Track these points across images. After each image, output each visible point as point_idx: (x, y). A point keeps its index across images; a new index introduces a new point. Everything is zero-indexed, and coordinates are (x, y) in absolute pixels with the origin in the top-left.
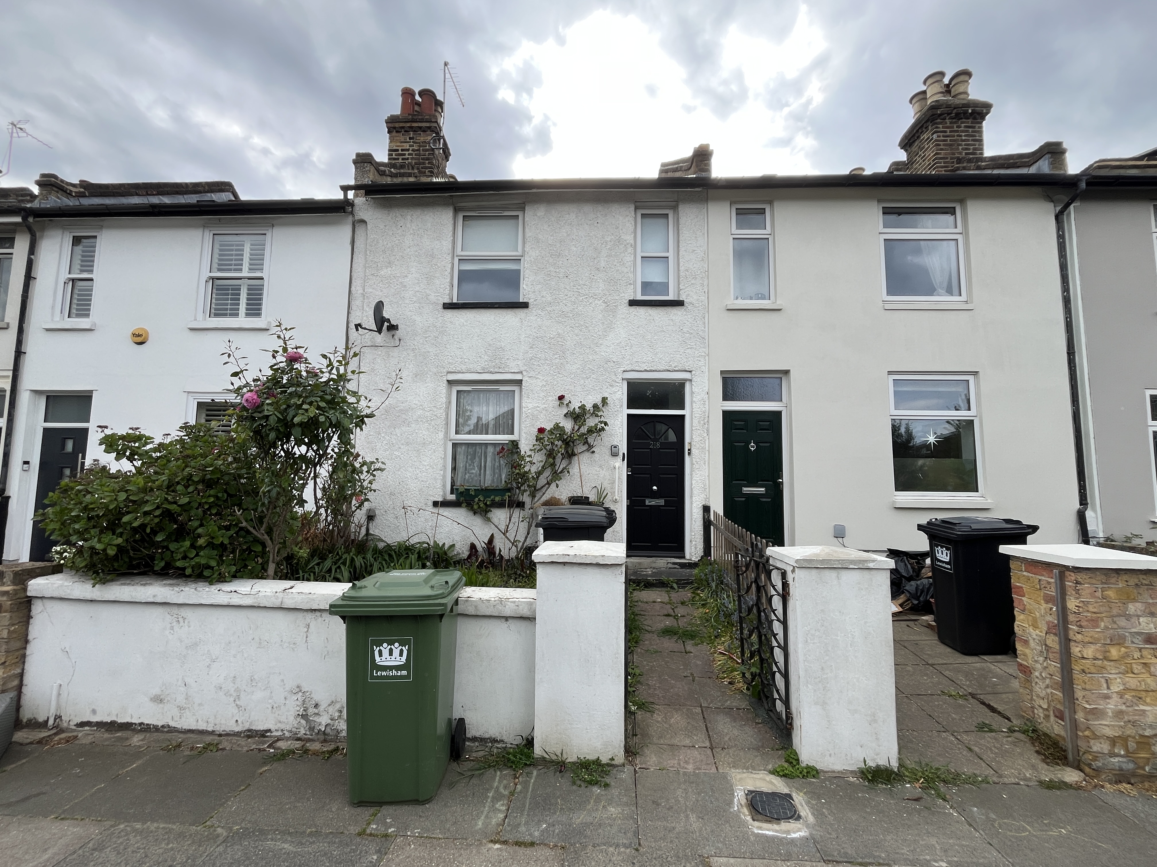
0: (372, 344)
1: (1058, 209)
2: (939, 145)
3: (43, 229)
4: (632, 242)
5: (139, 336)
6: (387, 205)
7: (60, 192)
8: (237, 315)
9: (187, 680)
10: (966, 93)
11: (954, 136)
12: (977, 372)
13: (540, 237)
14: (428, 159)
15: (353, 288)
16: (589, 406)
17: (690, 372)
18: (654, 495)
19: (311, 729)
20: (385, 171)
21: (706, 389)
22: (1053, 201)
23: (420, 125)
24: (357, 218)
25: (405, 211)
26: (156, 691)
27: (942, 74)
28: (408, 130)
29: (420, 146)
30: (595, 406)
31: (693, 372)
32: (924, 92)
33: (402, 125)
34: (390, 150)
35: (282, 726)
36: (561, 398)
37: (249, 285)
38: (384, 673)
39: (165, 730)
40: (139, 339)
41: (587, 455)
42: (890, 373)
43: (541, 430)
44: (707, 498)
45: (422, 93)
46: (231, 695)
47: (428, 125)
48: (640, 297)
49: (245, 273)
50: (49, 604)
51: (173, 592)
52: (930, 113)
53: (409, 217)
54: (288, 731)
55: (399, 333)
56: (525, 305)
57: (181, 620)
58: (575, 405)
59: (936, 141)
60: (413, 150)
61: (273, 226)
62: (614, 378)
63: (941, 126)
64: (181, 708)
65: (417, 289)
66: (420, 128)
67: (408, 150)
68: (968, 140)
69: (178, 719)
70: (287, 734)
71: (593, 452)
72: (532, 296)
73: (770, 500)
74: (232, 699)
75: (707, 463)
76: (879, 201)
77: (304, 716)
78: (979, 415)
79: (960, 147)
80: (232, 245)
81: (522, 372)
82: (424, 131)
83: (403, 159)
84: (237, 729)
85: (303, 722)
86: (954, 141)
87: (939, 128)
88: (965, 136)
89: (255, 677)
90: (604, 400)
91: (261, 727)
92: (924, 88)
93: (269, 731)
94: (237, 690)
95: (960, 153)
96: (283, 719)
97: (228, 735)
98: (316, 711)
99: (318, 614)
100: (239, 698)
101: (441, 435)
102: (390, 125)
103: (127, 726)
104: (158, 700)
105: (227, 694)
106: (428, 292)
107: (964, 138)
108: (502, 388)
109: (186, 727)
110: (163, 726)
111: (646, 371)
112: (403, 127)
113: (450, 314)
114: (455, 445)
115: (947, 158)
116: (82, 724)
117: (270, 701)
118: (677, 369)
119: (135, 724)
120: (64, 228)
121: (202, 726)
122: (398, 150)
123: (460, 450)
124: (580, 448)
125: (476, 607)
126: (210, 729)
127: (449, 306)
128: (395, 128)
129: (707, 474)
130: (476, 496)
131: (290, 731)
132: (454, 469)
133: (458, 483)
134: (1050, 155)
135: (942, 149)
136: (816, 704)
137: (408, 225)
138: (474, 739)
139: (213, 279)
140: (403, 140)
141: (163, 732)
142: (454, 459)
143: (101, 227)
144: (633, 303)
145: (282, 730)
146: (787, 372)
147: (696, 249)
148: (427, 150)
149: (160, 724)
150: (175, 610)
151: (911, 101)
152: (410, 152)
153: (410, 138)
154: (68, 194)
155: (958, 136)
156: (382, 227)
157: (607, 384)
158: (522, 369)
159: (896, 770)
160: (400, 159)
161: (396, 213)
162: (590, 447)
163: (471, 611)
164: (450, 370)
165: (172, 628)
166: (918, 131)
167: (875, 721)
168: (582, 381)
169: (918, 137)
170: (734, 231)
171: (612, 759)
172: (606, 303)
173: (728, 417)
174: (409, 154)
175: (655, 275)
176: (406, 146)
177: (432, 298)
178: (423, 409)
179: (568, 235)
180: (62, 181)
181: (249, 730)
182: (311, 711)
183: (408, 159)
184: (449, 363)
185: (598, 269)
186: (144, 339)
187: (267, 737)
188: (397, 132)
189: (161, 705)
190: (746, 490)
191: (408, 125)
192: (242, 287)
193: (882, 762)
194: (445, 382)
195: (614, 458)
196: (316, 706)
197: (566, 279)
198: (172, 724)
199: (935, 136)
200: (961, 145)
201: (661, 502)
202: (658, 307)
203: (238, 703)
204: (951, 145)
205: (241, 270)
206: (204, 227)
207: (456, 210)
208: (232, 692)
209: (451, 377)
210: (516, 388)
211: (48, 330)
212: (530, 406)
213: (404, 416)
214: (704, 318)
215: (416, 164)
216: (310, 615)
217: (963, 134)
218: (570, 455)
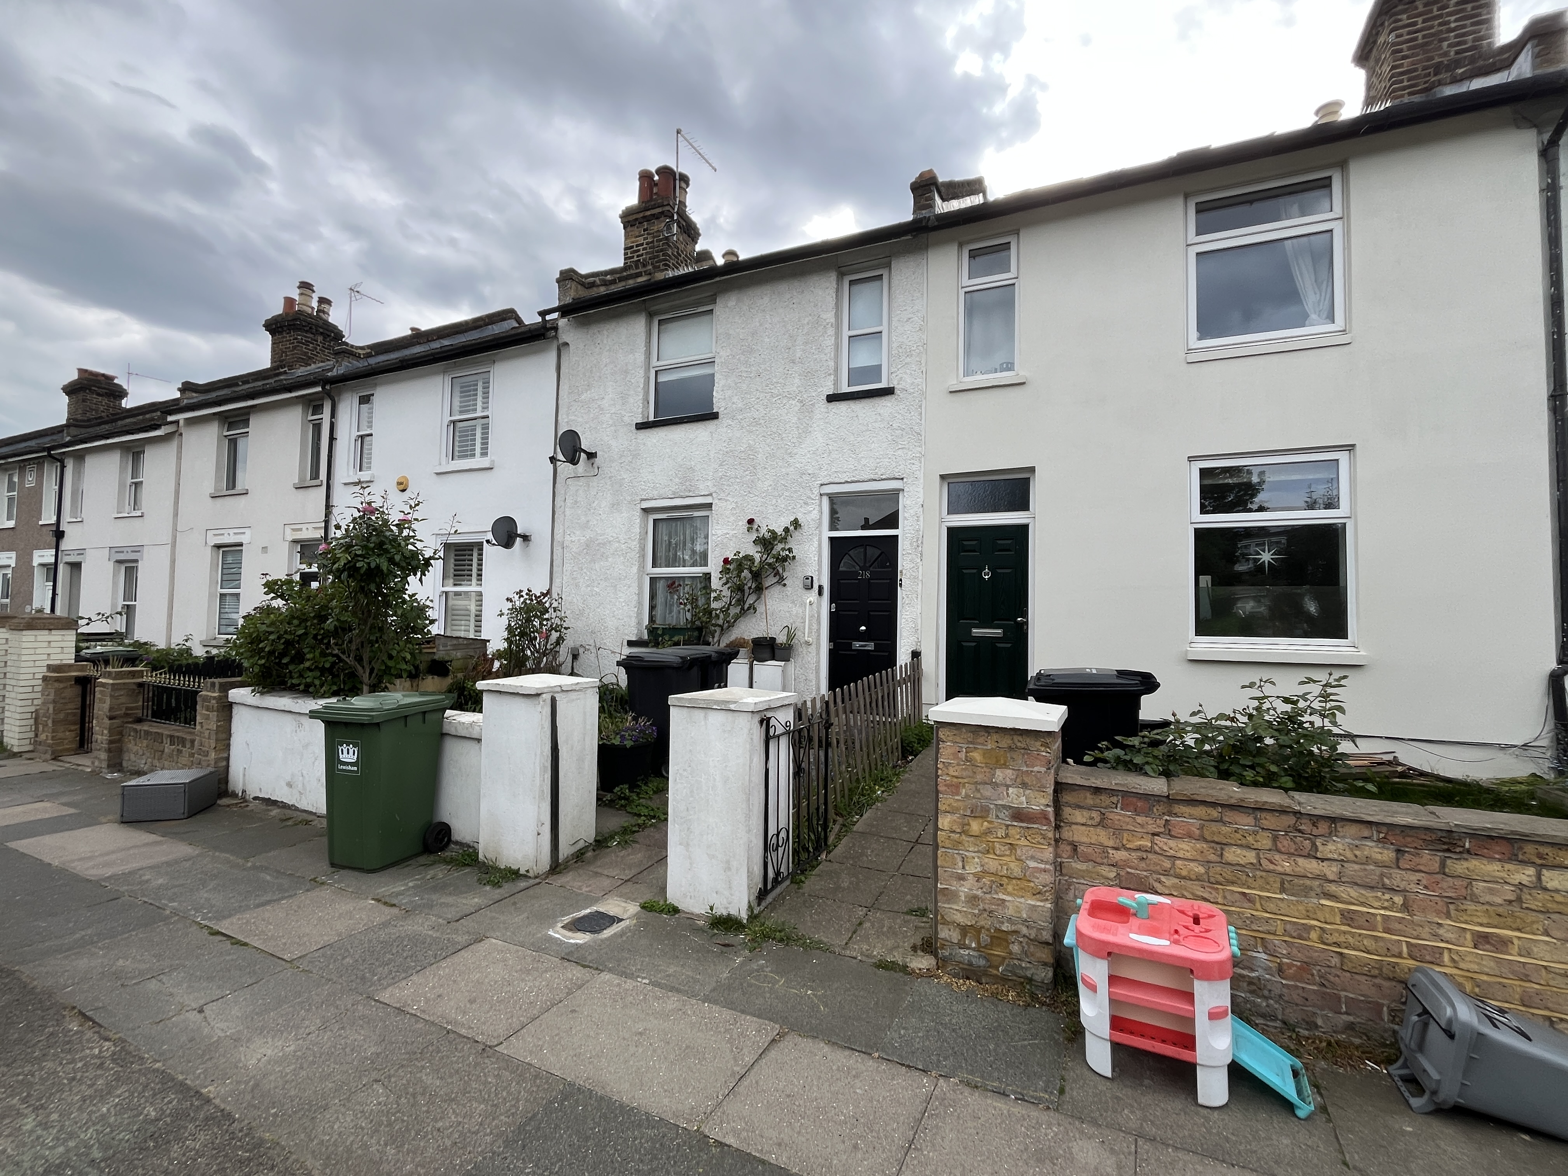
0: (575, 475)
1: (1546, 137)
3: (339, 394)
4: (833, 320)
5: (401, 483)
6: (585, 323)
7: (351, 357)
8: (474, 455)
9: (304, 772)
11: (1432, 27)
12: (1353, 446)
13: (731, 332)
14: (662, 250)
16: (780, 531)
17: (902, 479)
18: (862, 637)
20: (595, 281)
21: (921, 501)
22: (1535, 126)
24: (561, 341)
25: (603, 326)
28: (642, 221)
29: (654, 237)
30: (786, 530)
31: (905, 480)
33: (635, 217)
34: (626, 249)
36: (751, 521)
37: (481, 425)
40: (402, 487)
41: (779, 588)
42: (1191, 459)
43: (726, 561)
44: (919, 642)
45: (658, 171)
47: (659, 210)
48: (845, 389)
49: (479, 414)
50: (240, 709)
53: (605, 332)
55: (597, 461)
56: (716, 416)
58: (763, 531)
59: (1394, 44)
60: (647, 243)
61: (494, 362)
62: (809, 493)
63: (1405, 16)
64: (301, 793)
65: (614, 410)
67: (642, 244)
68: (1464, 27)
69: (299, 801)
71: (785, 585)
72: (723, 403)
73: (1009, 645)
75: (919, 597)
76: (1188, 195)
78: (1355, 514)
79: (1445, 44)
80: (470, 386)
81: (712, 495)
82: (657, 218)
83: (638, 256)
86: (1432, 35)
87: (1400, 20)
88: (1456, 21)
90: (796, 524)
95: (1446, 54)
101: (635, 569)
102: (625, 220)
103: (275, 803)
104: (290, 785)
106: (623, 413)
107: (1453, 25)
108: (695, 514)
109: (302, 807)
110: (291, 805)
111: (847, 482)
112: (636, 219)
113: (645, 434)
114: (653, 580)
115: (1415, 70)
118: (884, 477)
119: (279, 802)
120: (353, 390)
122: (633, 247)
123: (661, 585)
124: (771, 580)
127: (642, 426)
128: (629, 222)
129: (919, 611)
132: (654, 606)
133: (659, 620)
134: (1535, 42)
135: (1404, 58)
139: (453, 422)
140: (637, 234)
141: (291, 809)
142: (652, 595)
143: (377, 385)
144: (832, 398)
146: (1032, 470)
147: (910, 316)
148: (661, 240)
149: (290, 803)
150: (297, 717)
152: (645, 246)
153: (644, 230)
154: (357, 357)
155: (1440, 24)
156: (580, 348)
157: (801, 502)
158: (712, 490)
159: (745, 921)
160: (635, 257)
161: (594, 329)
162: (782, 579)
164: (643, 497)
165: (295, 731)
167: (729, 869)
168: (774, 501)
170: (966, 281)
171: (528, 871)
172: (802, 402)
173: (954, 534)
174: (643, 249)
175: (863, 358)
176: (641, 240)
177: (626, 419)
178: (619, 542)
179: (761, 325)
183: (642, 255)
184: (643, 490)
185: (794, 362)
186: (406, 485)
188: (632, 226)
189: (291, 790)
190: (976, 631)
191: (641, 215)
192: (476, 428)
194: (639, 510)
195: (808, 591)
197: (758, 379)
198: (296, 804)
199: (1392, 37)
200: (1447, 39)
201: (870, 646)
202: (862, 400)
204: (1426, 44)
205: (475, 411)
206: (444, 372)
207: (651, 316)
209: (645, 505)
210: (705, 514)
211: (345, 484)
212: (719, 532)
214: (920, 407)
215: (650, 259)
218: (759, 590)
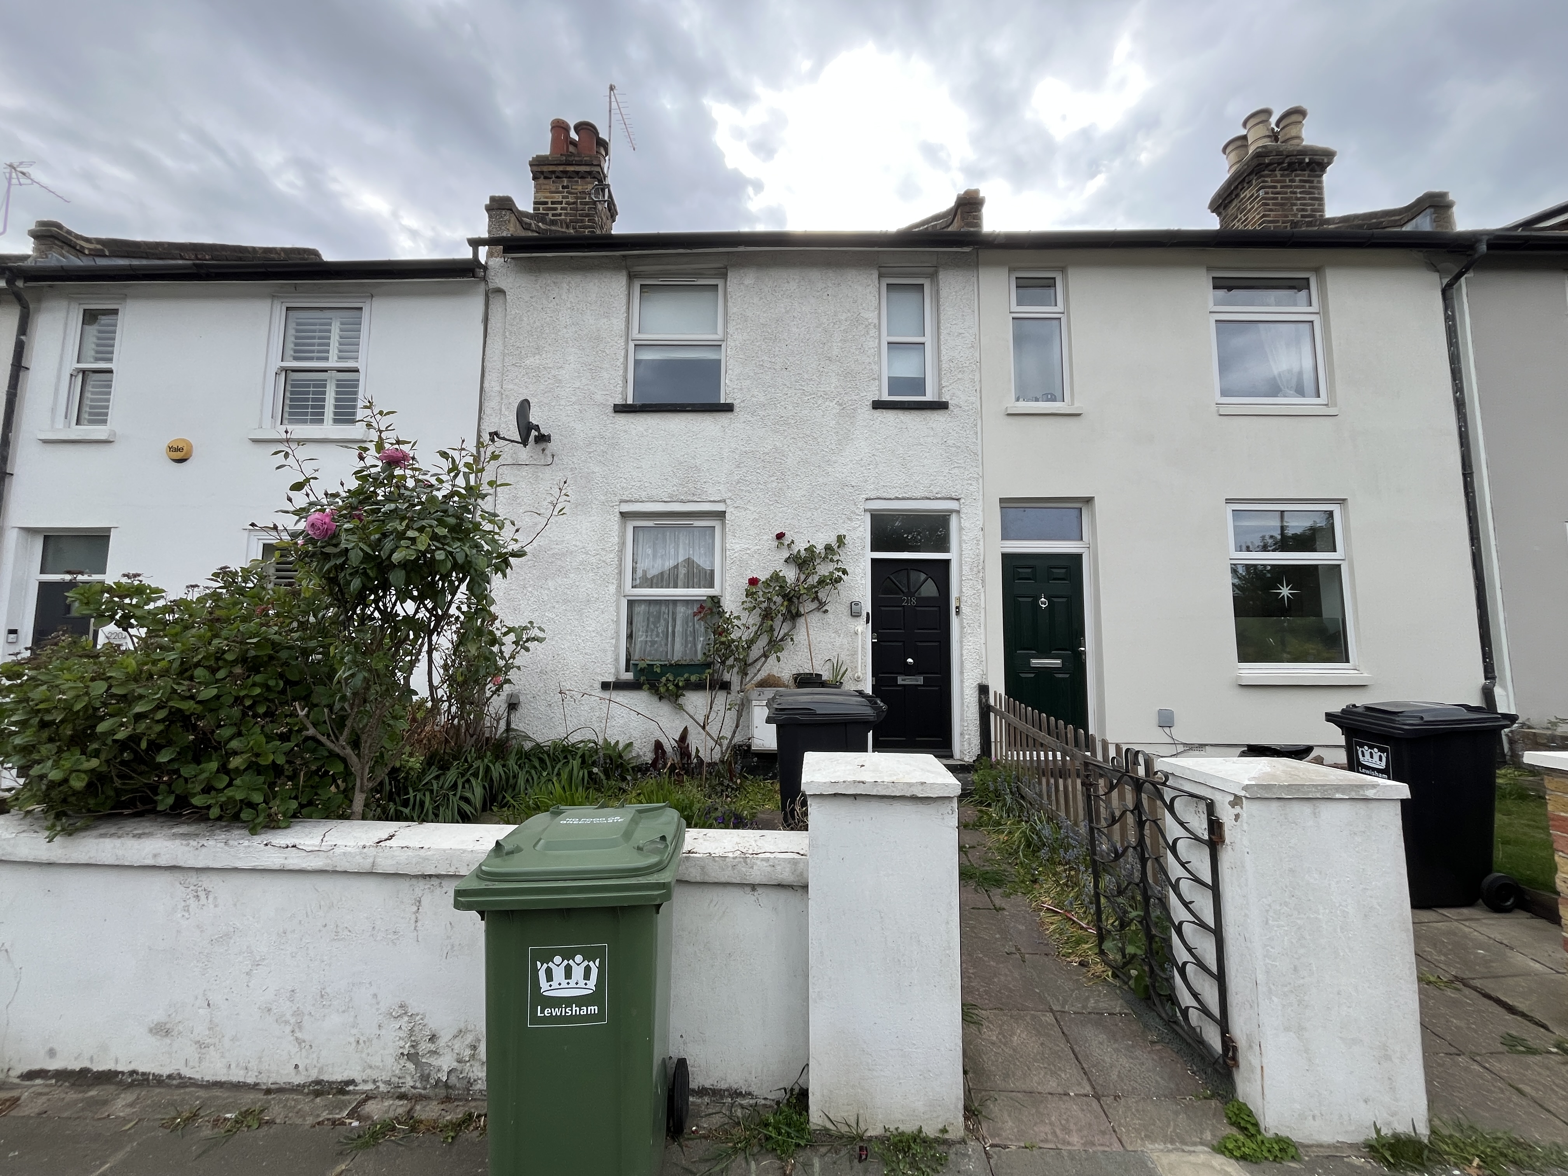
0: (514, 462)
1: (1445, 281)
2: (1268, 205)
3: (39, 300)
4: (876, 321)
5: (178, 450)
6: (534, 268)
8: (321, 421)
10: (1298, 137)
11: (1286, 193)
12: (1344, 500)
13: (749, 313)
14: (587, 215)
15: (486, 384)
16: (820, 548)
17: (957, 500)
18: (908, 671)
19: (425, 1078)
20: (530, 224)
21: (980, 524)
22: (1438, 271)
23: (577, 168)
24: (491, 286)
25: (559, 277)
26: (158, 1016)
27: (1267, 112)
28: (561, 175)
29: (577, 198)
30: (828, 548)
31: (962, 501)
32: (1245, 138)
34: (535, 203)
35: (375, 1075)
36: (780, 536)
37: (338, 381)
38: (556, 1012)
39: (174, 1082)
40: (178, 455)
41: (818, 615)
42: (1229, 501)
43: (753, 582)
44: (984, 674)
45: (579, 127)
46: (287, 1022)
47: (587, 169)
48: (886, 397)
49: (333, 363)
51: (187, 849)
52: (1255, 162)
53: (565, 286)
54: (385, 1082)
55: (551, 446)
56: (728, 408)
57: (202, 895)
58: (800, 546)
59: (1263, 198)
60: (567, 203)
61: (372, 296)
62: (853, 508)
63: (1269, 180)
64: (201, 1045)
65: (578, 384)
66: (577, 173)
67: (561, 203)
68: (1304, 199)
69: (197, 1065)
70: (383, 1088)
71: (826, 611)
72: (738, 395)
73: (1068, 676)
74: (288, 1029)
75: (982, 626)
76: (1209, 269)
77: (413, 1057)
78: (1349, 558)
79: (1295, 208)
80: (315, 324)
81: (724, 501)
82: (582, 178)
83: (553, 215)
84: (297, 1080)
85: (411, 1066)
86: (1286, 199)
87: (1267, 182)
88: (1300, 193)
89: (328, 990)
90: (840, 539)
91: (338, 1076)
92: (1244, 132)
93: (352, 1082)
94: (297, 1013)
95: (1295, 215)
96: (376, 1061)
97: (281, 1090)
98: (432, 1047)
99: (436, 882)
100: (300, 1028)
101: (612, 589)
102: (536, 169)
103: (108, 1077)
104: (162, 1030)
105: (281, 1020)
106: (592, 388)
107: (1299, 195)
108: (697, 523)
109: (209, 1077)
110: (170, 1077)
111: (897, 498)
112: (553, 172)
113: (624, 420)
114: (631, 603)
115: (1278, 222)
116: (31, 1075)
117: (354, 1031)
118: (939, 496)
119: (123, 1073)
120: (70, 297)
121: (237, 1076)
122: (546, 203)
123: (640, 609)
124: (807, 606)
125: (703, 868)
126: (250, 1080)
127: (621, 409)
128: (542, 172)
129: (983, 641)
130: (663, 674)
131: (388, 1083)
132: (630, 636)
133: (636, 656)
134: (1432, 210)
135: (1271, 210)
136: (1287, 1029)
137: (564, 297)
138: (702, 1092)
139: (286, 370)
140: (553, 189)
141: (169, 1086)
142: (630, 622)
143: (124, 297)
144: (878, 405)
145: (374, 1082)
146: (1089, 501)
147: (963, 331)
148: (586, 203)
149: (165, 1071)
150: (193, 879)
151: (1224, 150)
152: (564, 205)
153: (563, 187)
154: (80, 251)
155: (1291, 192)
156: (527, 299)
157: (844, 517)
158: (725, 496)
159: (1426, 1141)
160: (550, 215)
161: (547, 279)
162: (822, 604)
163: (694, 874)
164: (624, 498)
165: (186, 909)
166: (1236, 187)
167: (1388, 1058)
168: (809, 514)
169: (1237, 196)
170: (1015, 308)
171: (944, 1131)
172: (841, 405)
173: (1008, 560)
174: (562, 209)
175: (906, 368)
176: (558, 197)
177: (599, 397)
178: (587, 553)
179: (787, 312)
180: (69, 232)
181: (318, 1082)
182: (424, 1047)
183: (560, 215)
184: (623, 488)
185: (830, 359)
186: (186, 454)
187: (348, 1093)
188: (545, 178)
189: (168, 1041)
190: (1035, 662)
191: (561, 168)
192: (328, 383)
193: (1402, 1128)
194: (618, 515)
195: (854, 620)
196: (433, 1038)
197: (785, 373)
198: (187, 1072)
199: (1261, 193)
200: (1295, 205)
201: (920, 680)
202: (912, 411)
203: (298, 1034)
204: (1282, 205)
205: (326, 359)
206: (273, 297)
207: (632, 277)
208: (288, 1016)
209: (626, 508)
210: (716, 524)
211: (46, 442)
212: (737, 547)
213: (559, 563)
214: (976, 425)
215: (571, 221)
216: (422, 884)
217: (1298, 190)
218: (793, 616)
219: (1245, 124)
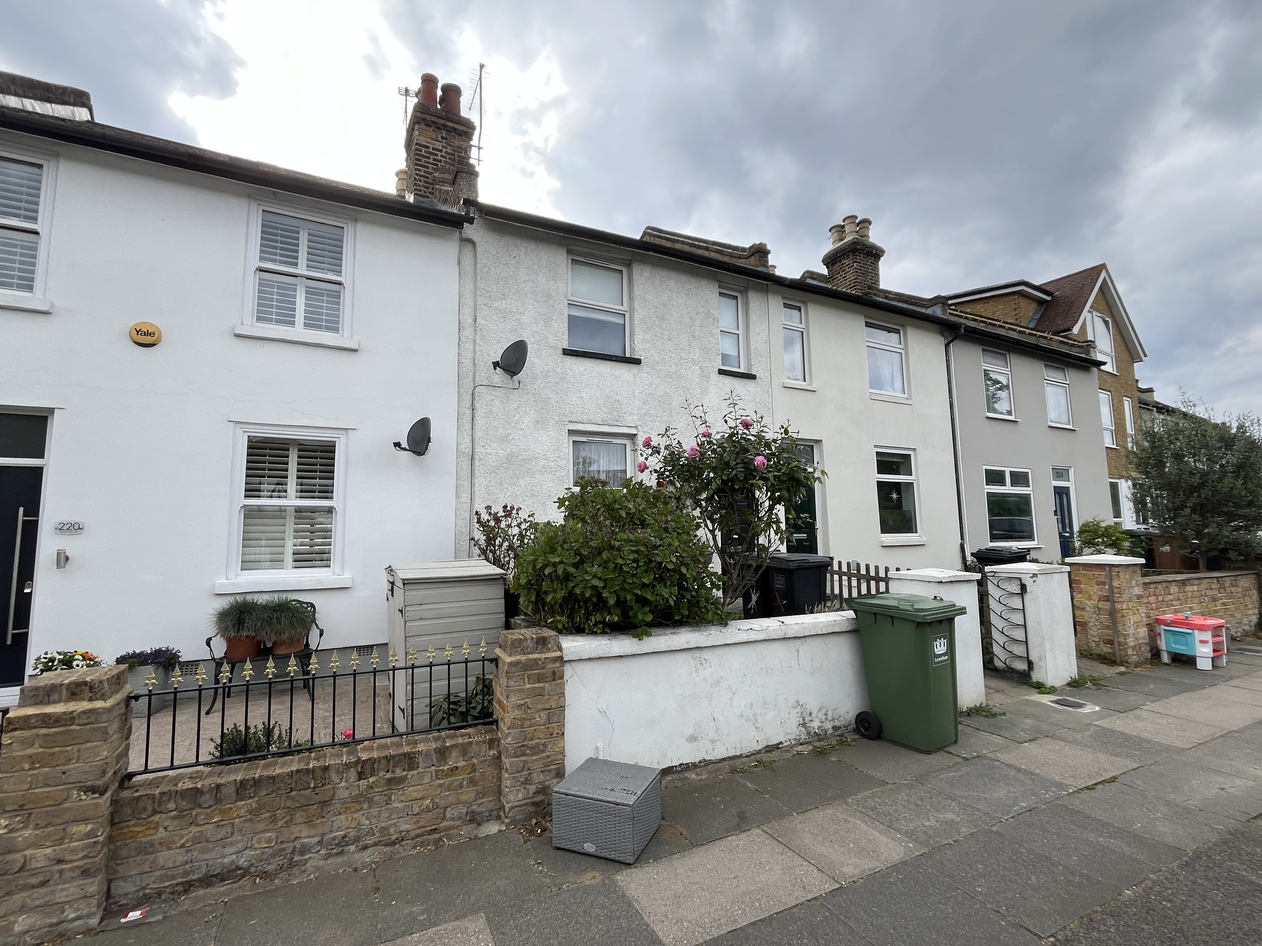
0: (489, 384)
1: (946, 342)
2: (858, 272)
6: (498, 229)
8: (293, 323)
9: (716, 715)
10: (867, 236)
11: (865, 268)
12: (915, 449)
13: (646, 296)
19: (809, 733)
22: (943, 337)
23: (456, 126)
24: (465, 237)
25: (518, 242)
26: (690, 731)
27: (856, 217)
28: (441, 126)
32: (843, 227)
33: (433, 119)
35: (790, 737)
37: (306, 287)
39: (702, 764)
42: (874, 446)
45: (445, 87)
46: (751, 720)
48: (724, 367)
49: (302, 270)
50: (578, 667)
51: (702, 637)
52: (853, 246)
53: (523, 249)
54: (794, 740)
56: (637, 362)
57: (704, 662)
59: (856, 268)
61: (355, 220)
63: (858, 258)
64: (713, 741)
65: (535, 329)
66: (454, 129)
68: (872, 273)
69: (712, 752)
70: (793, 742)
72: (642, 353)
73: (809, 544)
74: (752, 724)
76: (866, 317)
77: (804, 725)
78: (917, 480)
80: (277, 229)
81: (636, 427)
82: (459, 135)
84: (759, 748)
85: (803, 729)
86: (865, 271)
89: (767, 700)
91: (775, 742)
93: (781, 743)
94: (755, 715)
95: (869, 282)
96: (789, 730)
97: (752, 754)
98: (810, 718)
99: (803, 640)
100: (756, 722)
103: (668, 771)
104: (693, 739)
105: (748, 720)
106: (546, 334)
107: (870, 271)
108: (614, 441)
109: (719, 757)
110: (700, 762)
113: (570, 361)
115: (863, 284)
117: (779, 718)
119: (676, 766)
121: (732, 753)
126: (738, 754)
127: (568, 353)
131: (795, 740)
134: (941, 305)
135: (859, 276)
137: (522, 258)
141: (701, 767)
143: (56, 156)
145: (790, 740)
146: (817, 442)
147: (762, 330)
149: (697, 760)
150: (697, 654)
153: (442, 138)
156: (494, 253)
158: (636, 423)
159: (1077, 680)
161: (509, 241)
164: (572, 419)
165: (697, 671)
166: (840, 256)
167: (1070, 656)
169: (840, 261)
170: (783, 318)
172: (701, 368)
175: (730, 349)
176: (439, 146)
177: (552, 341)
181: (767, 746)
182: (808, 719)
184: (570, 412)
187: (781, 748)
188: (427, 125)
189: (696, 743)
190: (795, 536)
192: (298, 288)
193: (1070, 678)
194: (566, 431)
196: (810, 714)
197: (669, 342)
198: (707, 758)
199: (855, 264)
202: (738, 378)
203: (757, 725)
204: (864, 274)
205: (296, 264)
206: (250, 197)
207: (568, 253)
208: (751, 717)
209: (571, 427)
210: (629, 443)
214: (769, 389)
216: (798, 642)
217: (869, 268)
219: (844, 221)
